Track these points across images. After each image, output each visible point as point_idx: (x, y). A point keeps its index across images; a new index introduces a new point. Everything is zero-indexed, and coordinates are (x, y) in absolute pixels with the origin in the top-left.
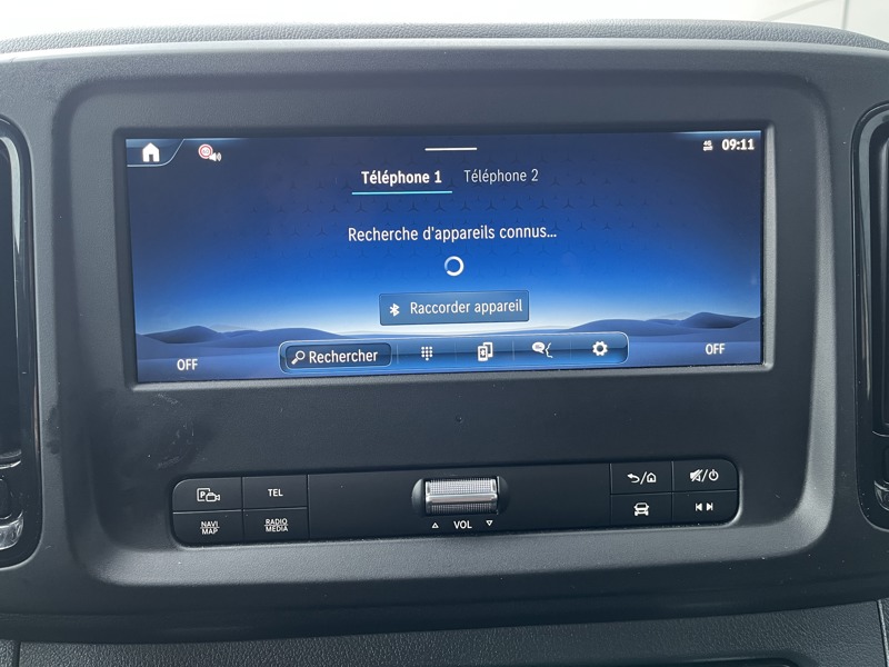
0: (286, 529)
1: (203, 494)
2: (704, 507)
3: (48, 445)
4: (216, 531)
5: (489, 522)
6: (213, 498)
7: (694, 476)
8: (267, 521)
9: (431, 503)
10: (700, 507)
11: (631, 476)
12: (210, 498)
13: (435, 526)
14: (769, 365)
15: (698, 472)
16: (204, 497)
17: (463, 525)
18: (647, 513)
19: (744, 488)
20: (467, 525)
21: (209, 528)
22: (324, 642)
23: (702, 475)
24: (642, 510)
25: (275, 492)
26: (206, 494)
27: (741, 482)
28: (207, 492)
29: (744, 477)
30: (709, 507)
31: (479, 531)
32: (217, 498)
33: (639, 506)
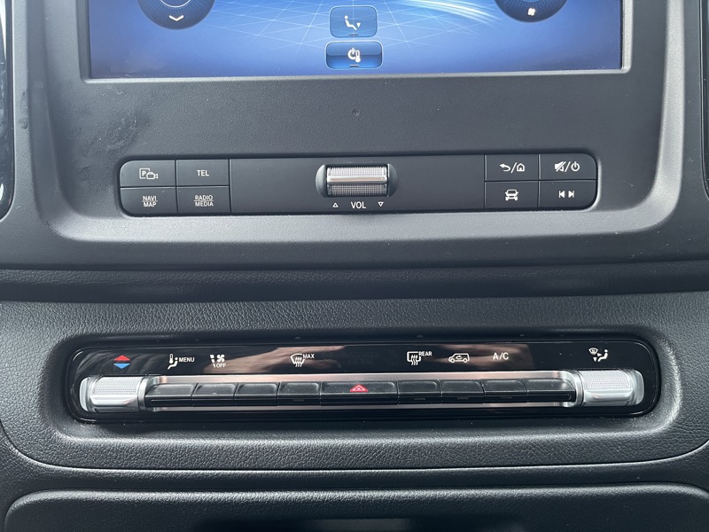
0: (211, 204)
1: (144, 173)
2: (567, 194)
3: (20, 121)
4: (154, 204)
5: (381, 204)
6: (152, 176)
7: (557, 167)
8: (196, 197)
9: (331, 184)
10: (562, 194)
11: (503, 166)
12: (149, 176)
13: (335, 206)
14: (627, 67)
15: (562, 164)
16: (145, 176)
17: (359, 205)
18: (516, 199)
19: (603, 178)
20: (362, 206)
21: (149, 202)
22: (245, 305)
23: (565, 166)
24: (512, 196)
25: (202, 173)
26: (147, 172)
27: (600, 174)
28: (147, 171)
29: (603, 168)
30: (571, 194)
31: (372, 211)
32: (156, 176)
33: (509, 192)
